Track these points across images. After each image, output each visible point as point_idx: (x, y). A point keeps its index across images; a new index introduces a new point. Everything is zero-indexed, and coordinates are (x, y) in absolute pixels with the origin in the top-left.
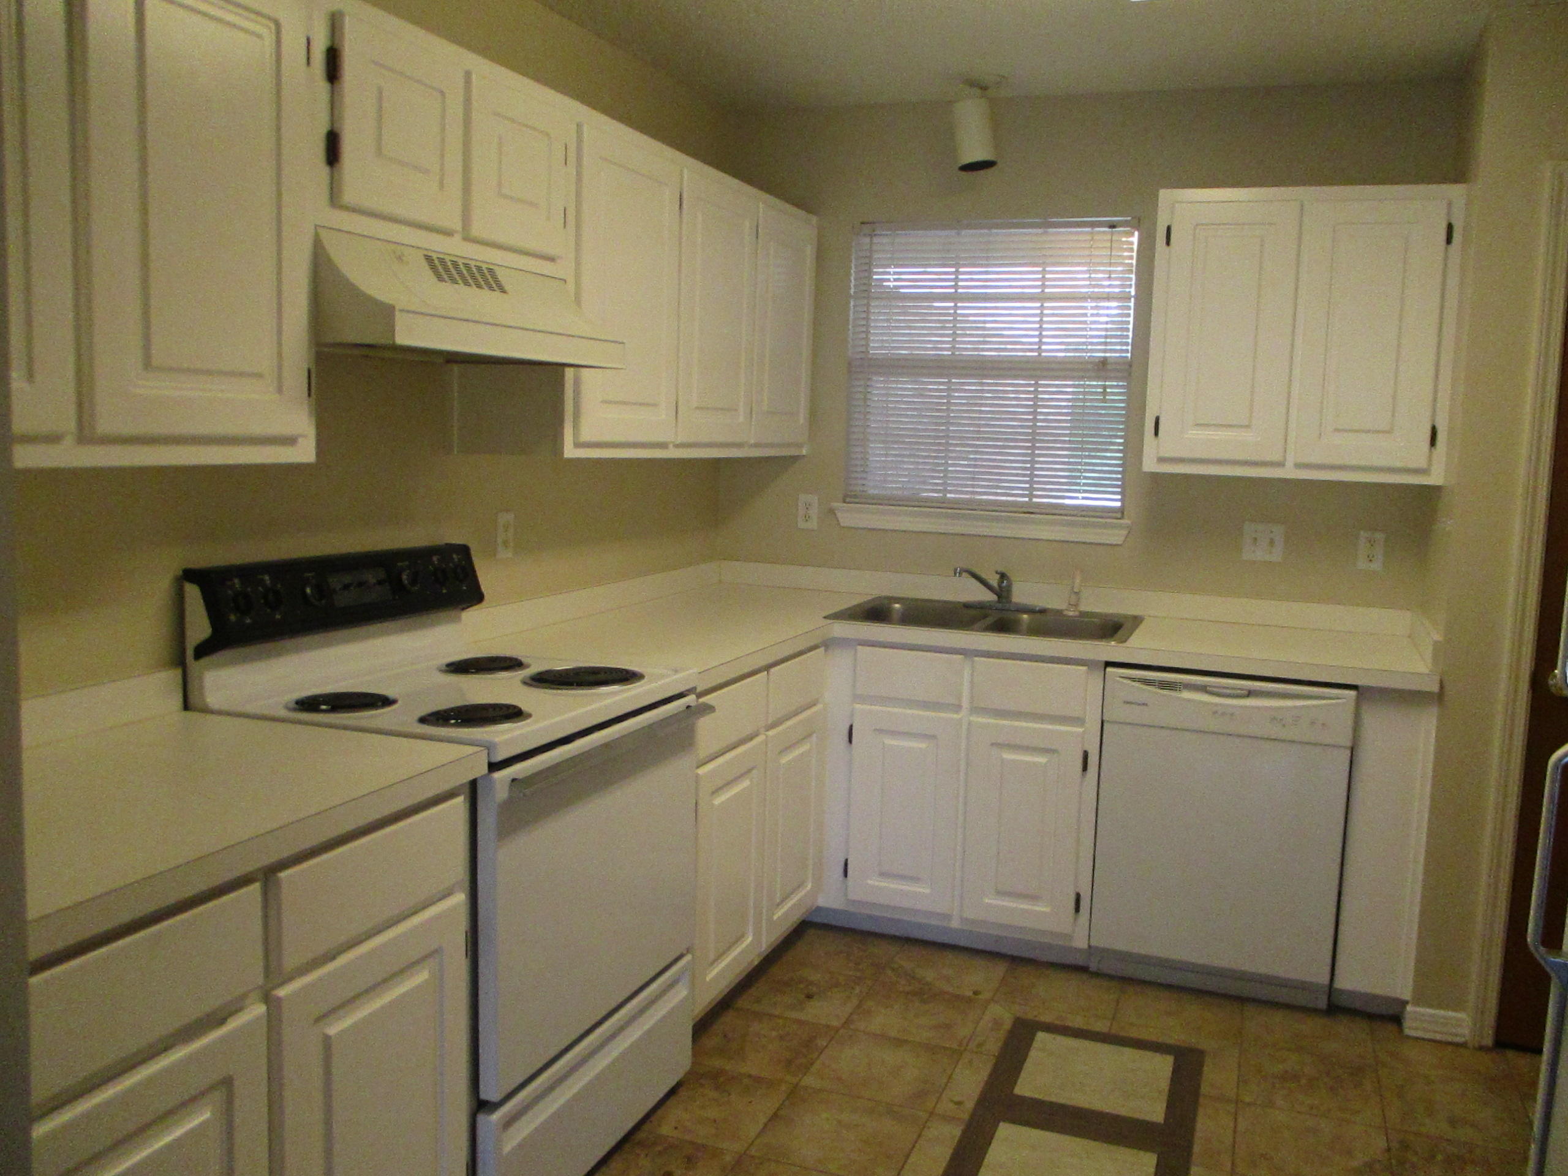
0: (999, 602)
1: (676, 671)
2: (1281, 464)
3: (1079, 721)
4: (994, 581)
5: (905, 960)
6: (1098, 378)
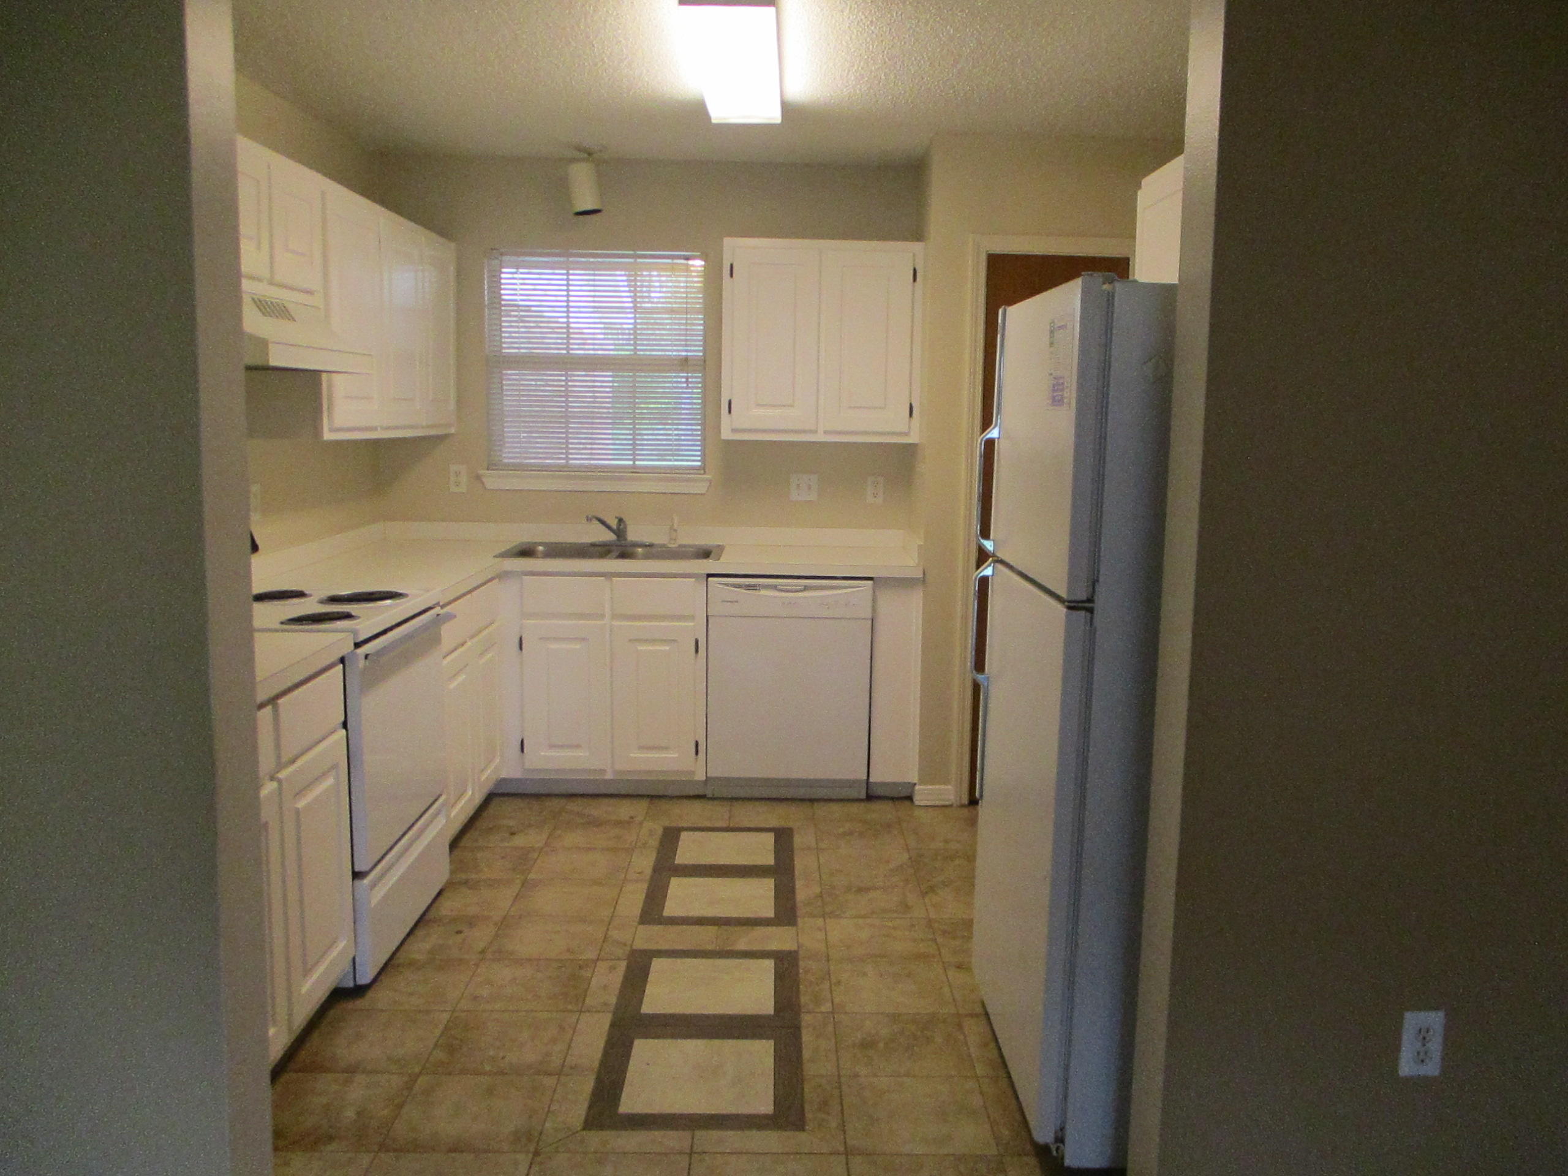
0: (618, 540)
1: (428, 591)
2: (814, 432)
3: (692, 618)
4: (614, 524)
5: (574, 806)
6: (682, 371)
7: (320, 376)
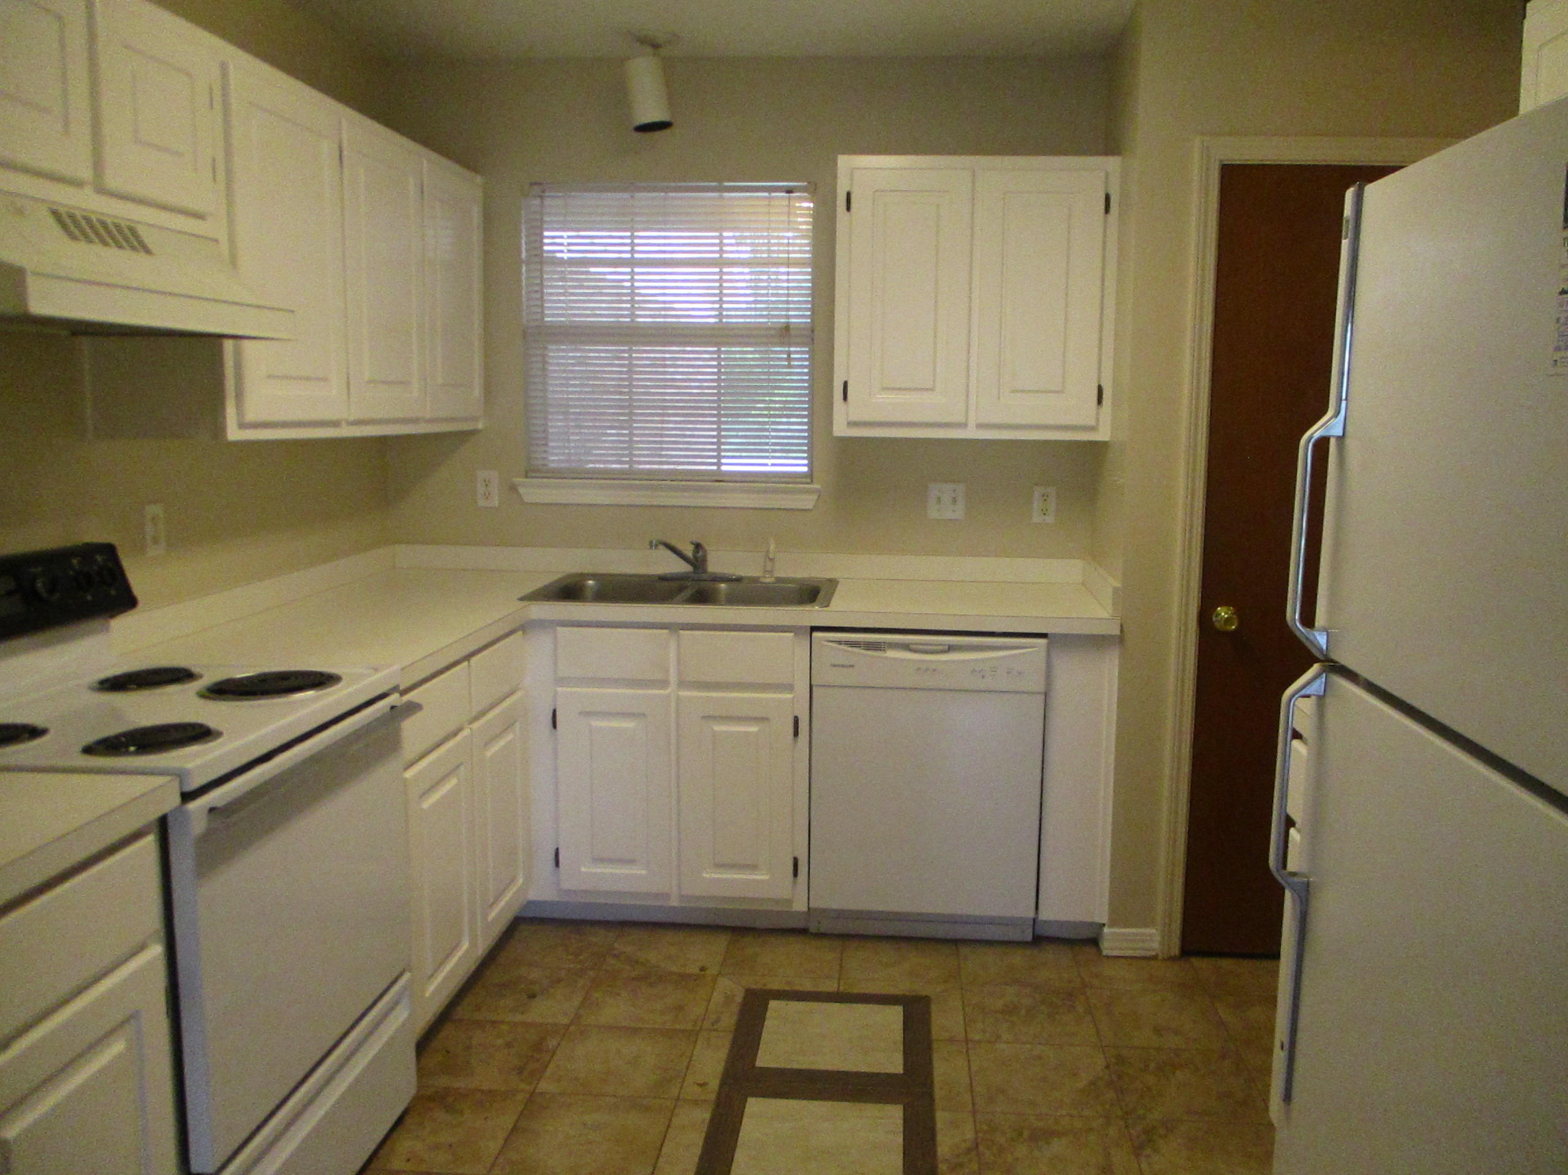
0: (694, 572)
1: (376, 670)
2: (963, 425)
3: (790, 688)
4: (689, 551)
5: (626, 945)
6: (782, 344)
7: (221, 346)
